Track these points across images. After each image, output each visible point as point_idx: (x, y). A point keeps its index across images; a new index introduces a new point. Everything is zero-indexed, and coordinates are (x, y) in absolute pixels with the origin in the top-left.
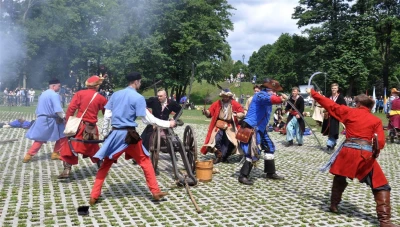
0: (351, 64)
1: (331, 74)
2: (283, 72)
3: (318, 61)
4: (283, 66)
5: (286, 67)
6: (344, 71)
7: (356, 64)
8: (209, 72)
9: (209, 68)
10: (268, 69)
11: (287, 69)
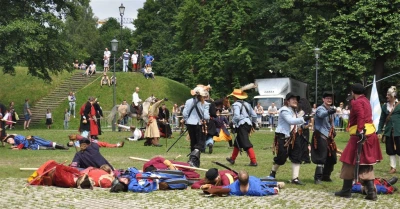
0: (378, 25)
1: (328, 51)
2: (217, 47)
3: (300, 19)
4: (217, 34)
5: (225, 35)
6: (361, 44)
7: (389, 26)
8: (34, 46)
9: (35, 35)
10: (183, 39)
11: (227, 40)
